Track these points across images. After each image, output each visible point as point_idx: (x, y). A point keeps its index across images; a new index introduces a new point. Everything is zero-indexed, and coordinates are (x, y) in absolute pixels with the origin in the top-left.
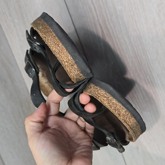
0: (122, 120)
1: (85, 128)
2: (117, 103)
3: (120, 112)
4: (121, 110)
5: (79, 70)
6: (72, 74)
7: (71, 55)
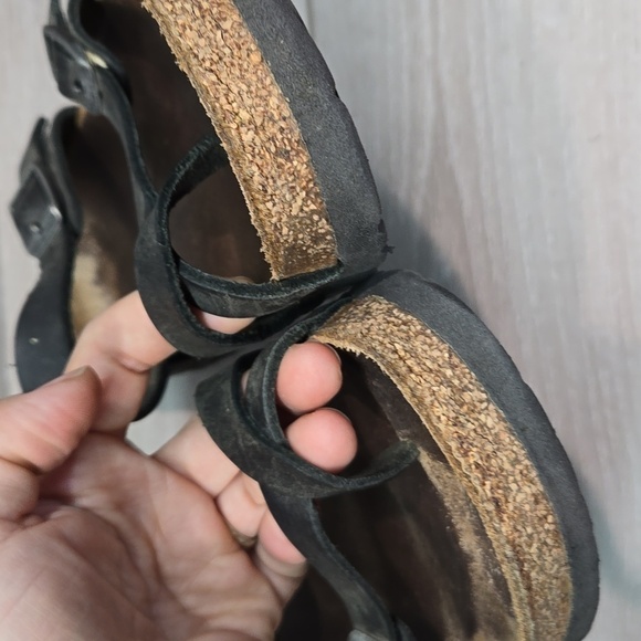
0: (503, 541)
1: (256, 538)
2: (506, 438)
3: (507, 489)
4: (515, 481)
5: (317, 195)
6: (269, 205)
7: (287, 92)
